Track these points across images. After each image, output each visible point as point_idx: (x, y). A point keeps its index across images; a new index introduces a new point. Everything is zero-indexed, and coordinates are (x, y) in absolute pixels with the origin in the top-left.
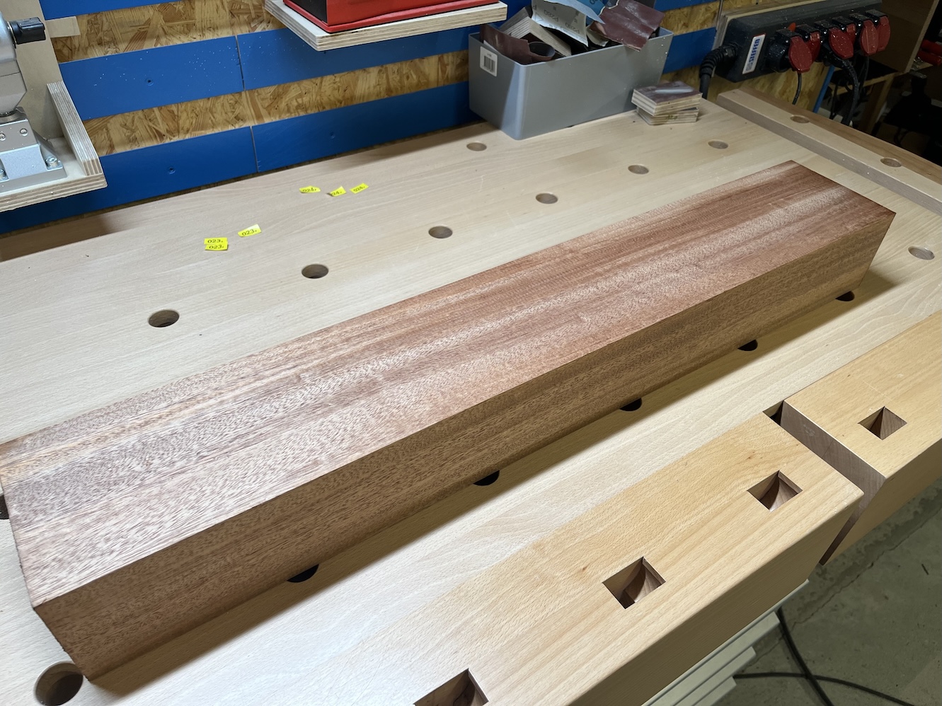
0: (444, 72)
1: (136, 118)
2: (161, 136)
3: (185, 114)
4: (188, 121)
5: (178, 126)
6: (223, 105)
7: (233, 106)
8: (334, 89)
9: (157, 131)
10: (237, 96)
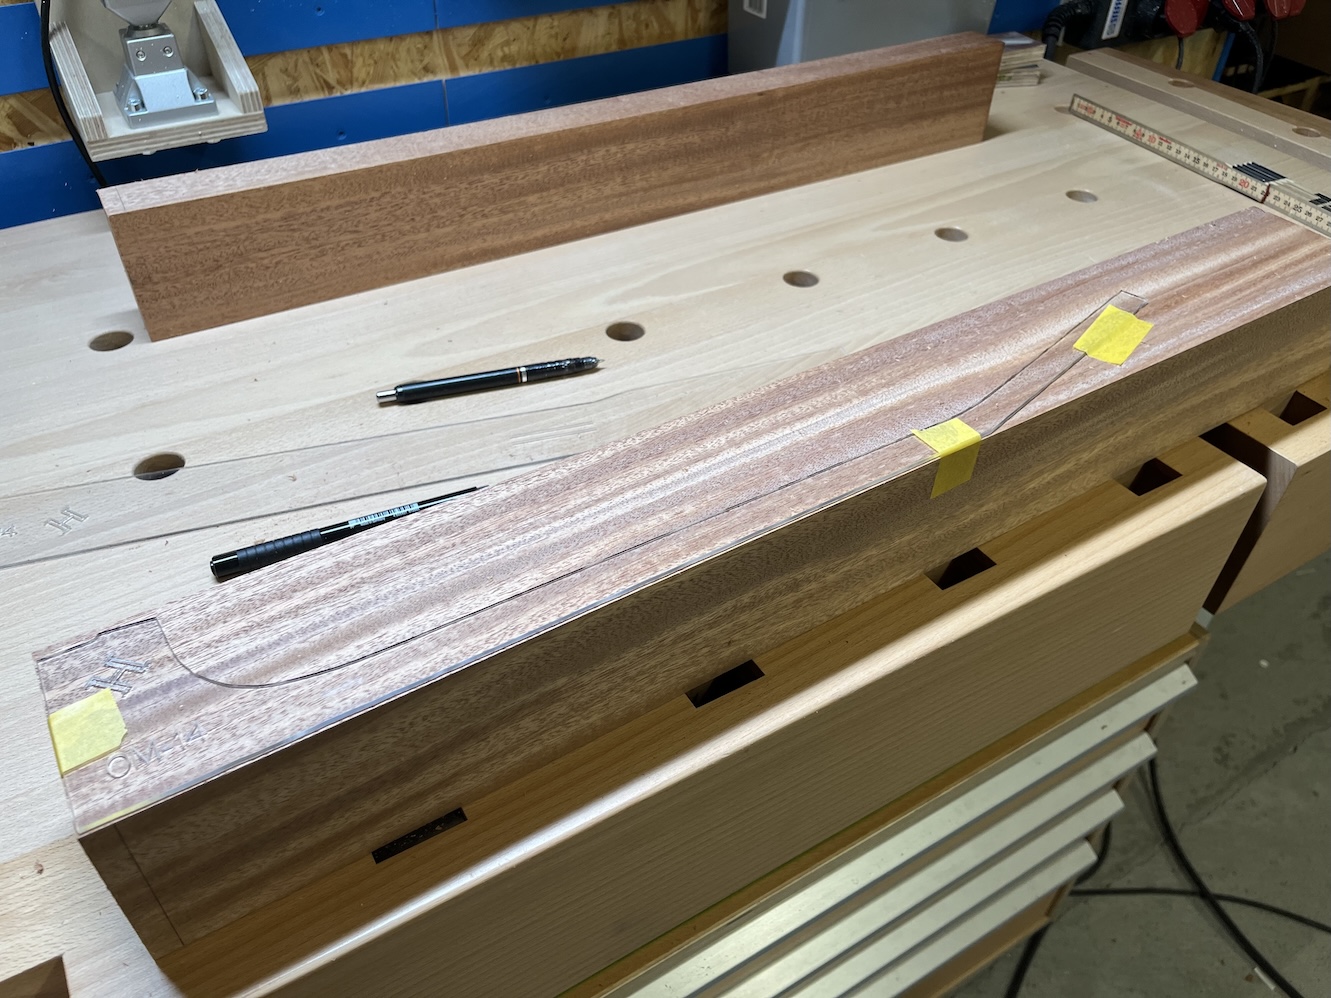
0: (694, 20)
1: (300, 61)
2: (331, 88)
3: (360, 60)
4: (364, 70)
5: (352, 76)
6: (408, 50)
7: (421, 53)
8: (551, 36)
9: (325, 81)
10: (427, 38)
